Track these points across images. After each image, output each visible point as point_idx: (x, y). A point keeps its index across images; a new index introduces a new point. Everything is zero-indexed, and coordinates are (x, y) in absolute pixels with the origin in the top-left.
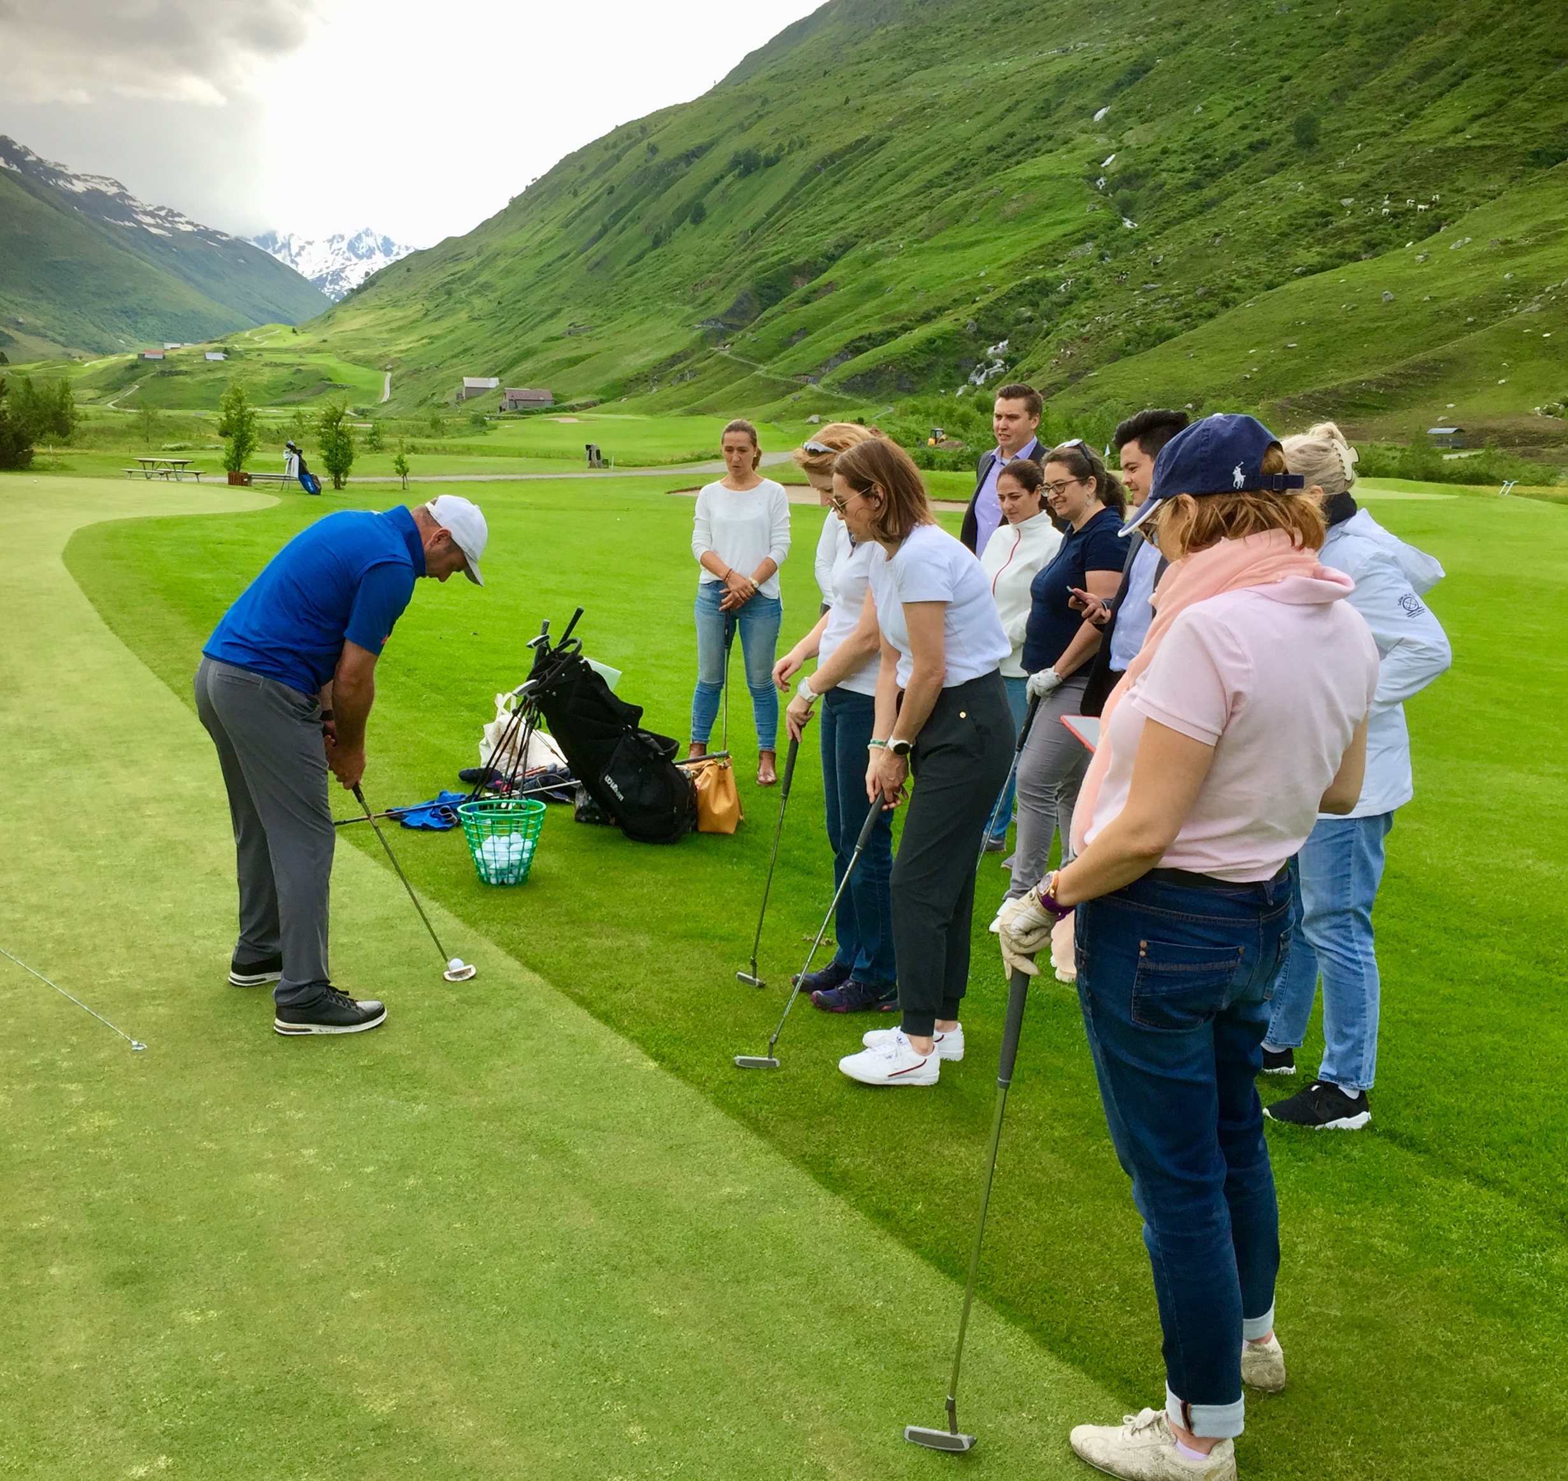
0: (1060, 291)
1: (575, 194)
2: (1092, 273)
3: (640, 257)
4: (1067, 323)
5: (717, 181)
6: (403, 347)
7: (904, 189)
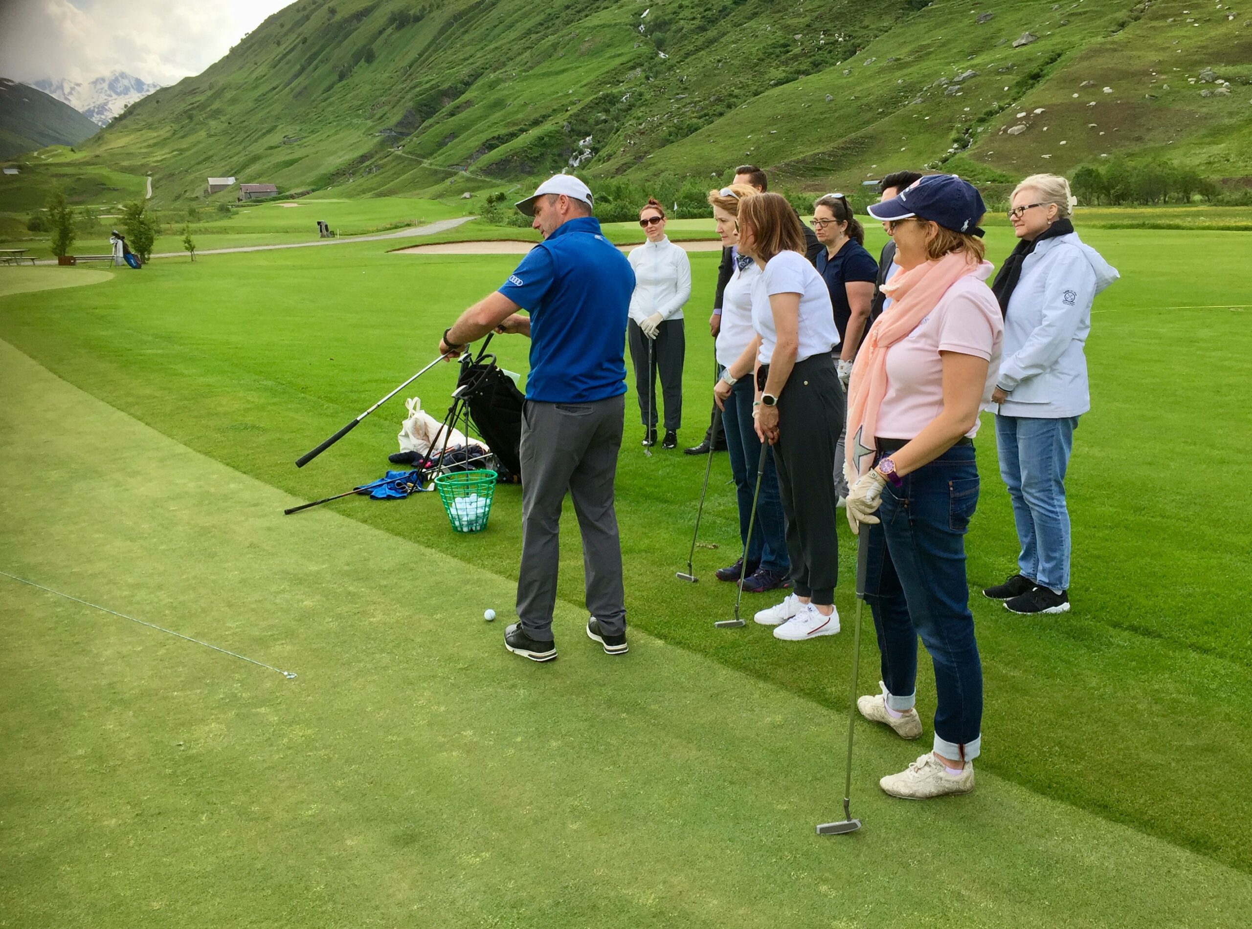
0: (622, 102)
1: (279, 44)
2: (642, 89)
3: (331, 87)
4: (630, 123)
5: (381, 33)
6: (159, 158)
7: (513, 35)
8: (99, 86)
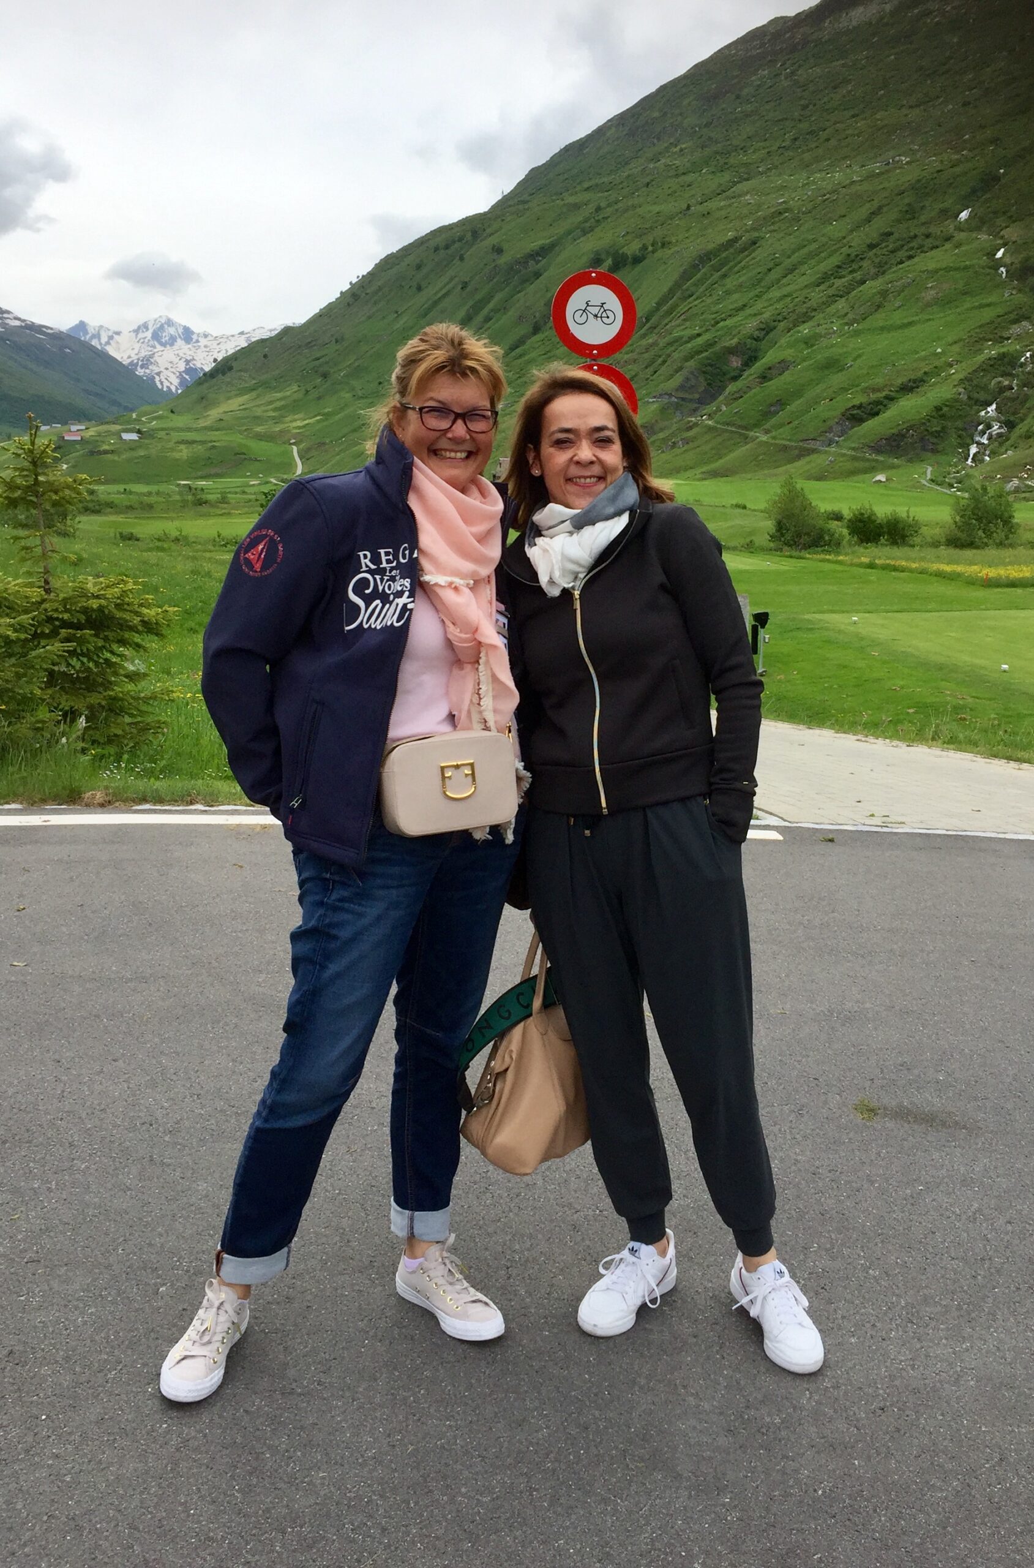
8: (141, 335)
